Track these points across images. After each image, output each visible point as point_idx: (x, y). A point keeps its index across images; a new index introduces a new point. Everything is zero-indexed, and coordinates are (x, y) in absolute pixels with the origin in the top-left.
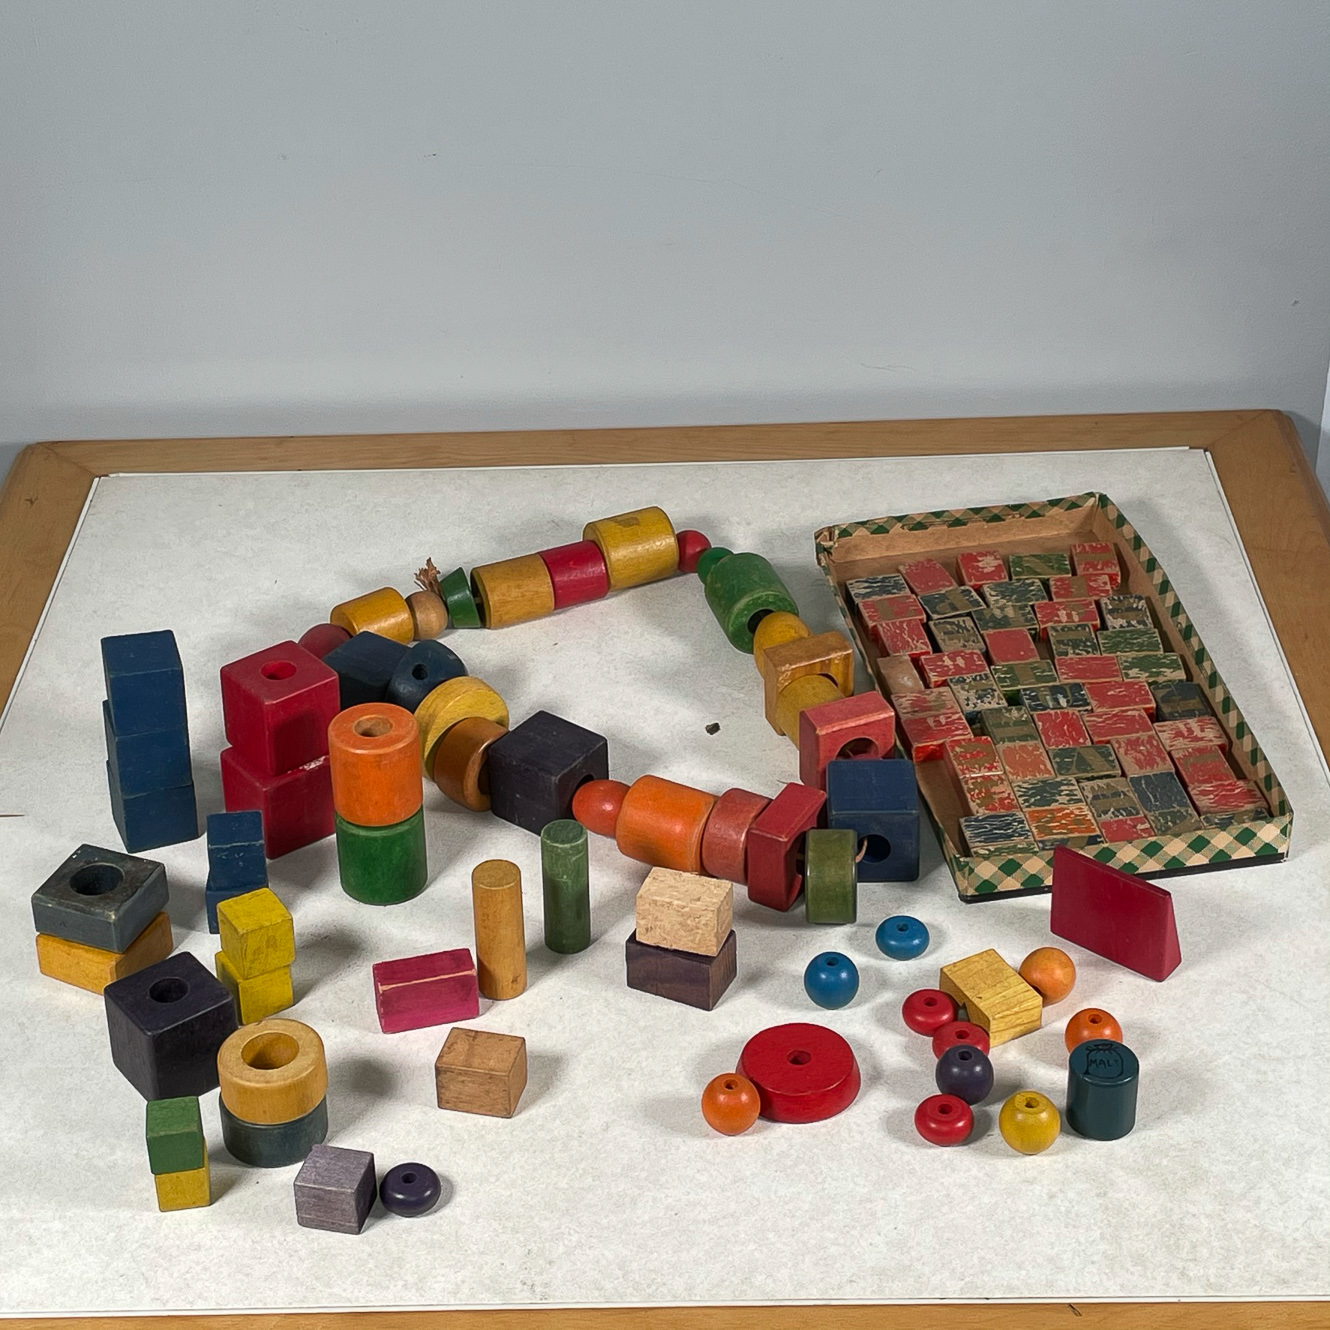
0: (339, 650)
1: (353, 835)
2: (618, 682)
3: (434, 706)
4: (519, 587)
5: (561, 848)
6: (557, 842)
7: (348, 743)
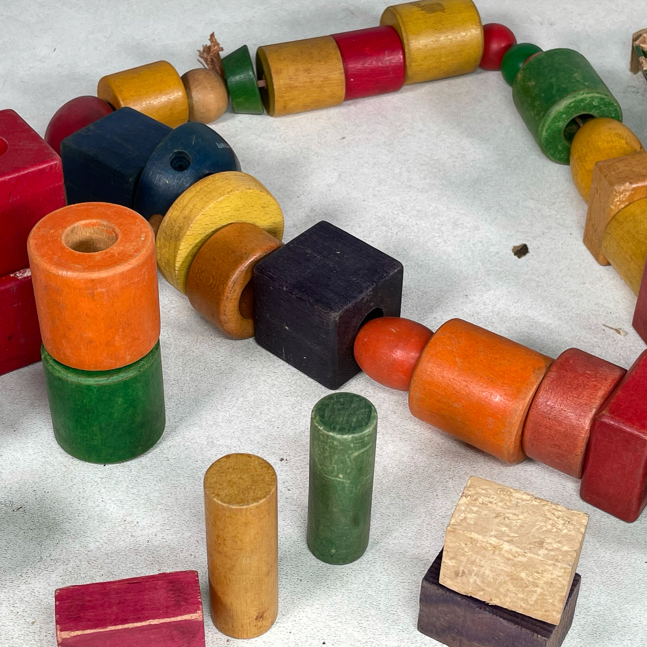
0: (91, 126)
1: (59, 379)
2: (410, 186)
3: (191, 206)
4: (308, 71)
5: (338, 440)
6: (333, 429)
7: (51, 260)
